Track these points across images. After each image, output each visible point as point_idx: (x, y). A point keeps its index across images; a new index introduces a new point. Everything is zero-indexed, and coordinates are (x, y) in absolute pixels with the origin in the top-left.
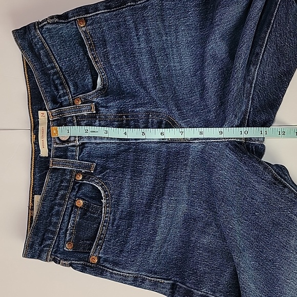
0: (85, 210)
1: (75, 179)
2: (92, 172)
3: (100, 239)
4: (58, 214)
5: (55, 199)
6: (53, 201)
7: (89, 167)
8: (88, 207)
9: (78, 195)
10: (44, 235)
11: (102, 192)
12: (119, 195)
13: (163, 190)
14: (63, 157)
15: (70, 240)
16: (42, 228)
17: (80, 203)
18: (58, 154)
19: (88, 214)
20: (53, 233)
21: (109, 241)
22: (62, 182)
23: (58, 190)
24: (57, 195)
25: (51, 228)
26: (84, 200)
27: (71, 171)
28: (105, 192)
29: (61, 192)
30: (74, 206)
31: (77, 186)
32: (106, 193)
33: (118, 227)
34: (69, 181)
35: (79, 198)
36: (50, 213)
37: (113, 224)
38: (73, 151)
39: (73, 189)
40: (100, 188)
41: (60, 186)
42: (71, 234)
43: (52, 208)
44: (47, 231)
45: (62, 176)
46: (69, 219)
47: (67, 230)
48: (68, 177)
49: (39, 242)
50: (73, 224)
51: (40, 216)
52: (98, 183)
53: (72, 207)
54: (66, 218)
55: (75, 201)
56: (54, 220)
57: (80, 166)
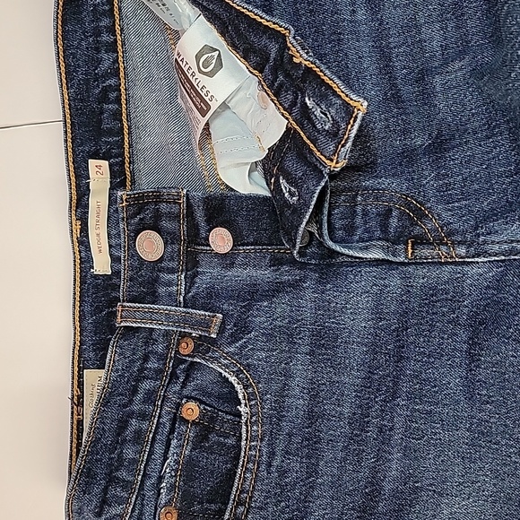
0: (205, 428)
1: (177, 352)
2: (213, 336)
3: (240, 503)
4: (139, 437)
5: (131, 402)
6: (125, 406)
7: (206, 325)
8: (213, 420)
9: (185, 392)
10: (105, 490)
11: (239, 388)
12: (282, 393)
13: (395, 384)
14: (149, 298)
15: (168, 503)
16: (100, 471)
17: (192, 411)
18: (136, 291)
19: (213, 437)
20: (127, 486)
21: (261, 508)
22: (146, 359)
23: (139, 380)
24: (135, 391)
25: (123, 474)
26: (201, 402)
27: (167, 334)
28: (246, 387)
29: (146, 385)
30: (176, 419)
31: (183, 371)
32: (250, 390)
33: (283, 473)
34: (162, 358)
35: (189, 398)
36: (119, 435)
37: (269, 465)
38: (169, 284)
39: (174, 376)
40: (232, 379)
41: (142, 370)
42: (172, 488)
43: (123, 424)
44: (111, 480)
45: (146, 343)
46: (166, 452)
47: (160, 479)
48: (160, 348)
49: (95, 508)
50: (177, 462)
51: (95, 442)
52: (227, 366)
53: (174, 421)
54: (159, 449)
55: (179, 406)
56: (129, 453)
57: (185, 321)
